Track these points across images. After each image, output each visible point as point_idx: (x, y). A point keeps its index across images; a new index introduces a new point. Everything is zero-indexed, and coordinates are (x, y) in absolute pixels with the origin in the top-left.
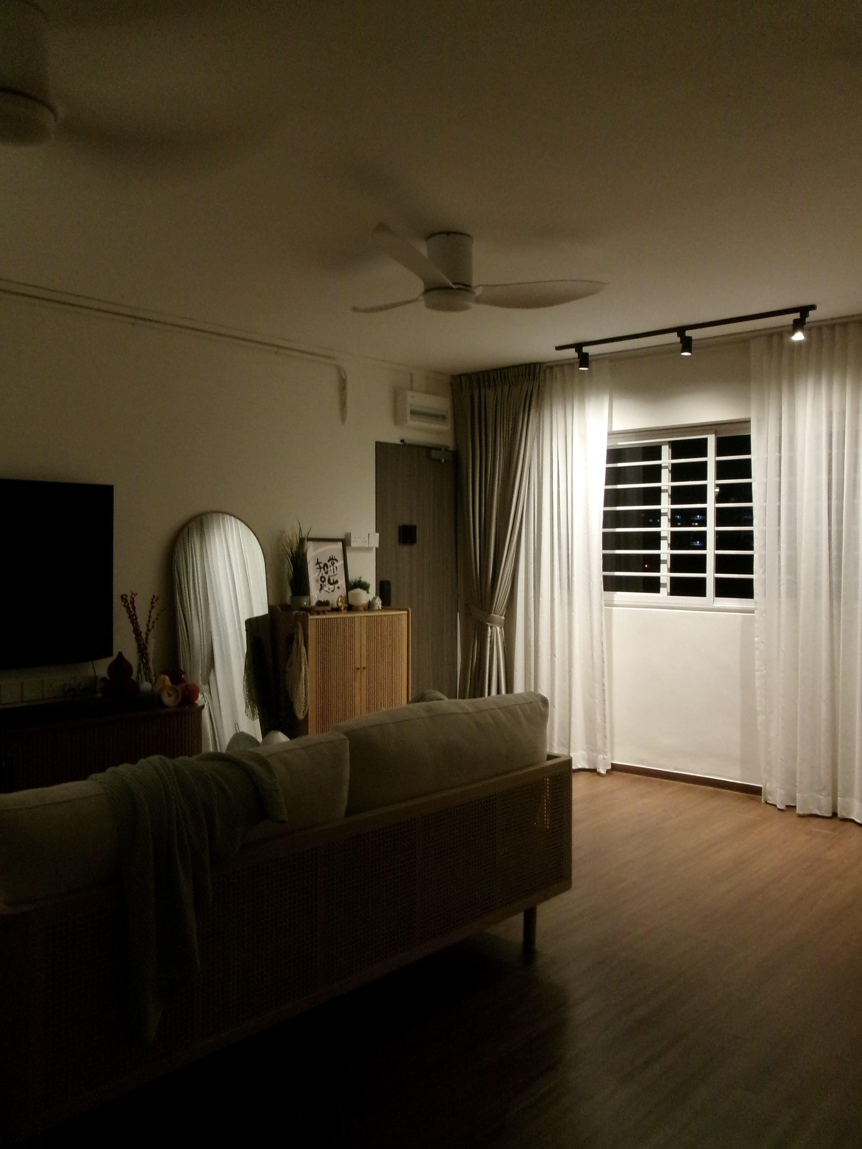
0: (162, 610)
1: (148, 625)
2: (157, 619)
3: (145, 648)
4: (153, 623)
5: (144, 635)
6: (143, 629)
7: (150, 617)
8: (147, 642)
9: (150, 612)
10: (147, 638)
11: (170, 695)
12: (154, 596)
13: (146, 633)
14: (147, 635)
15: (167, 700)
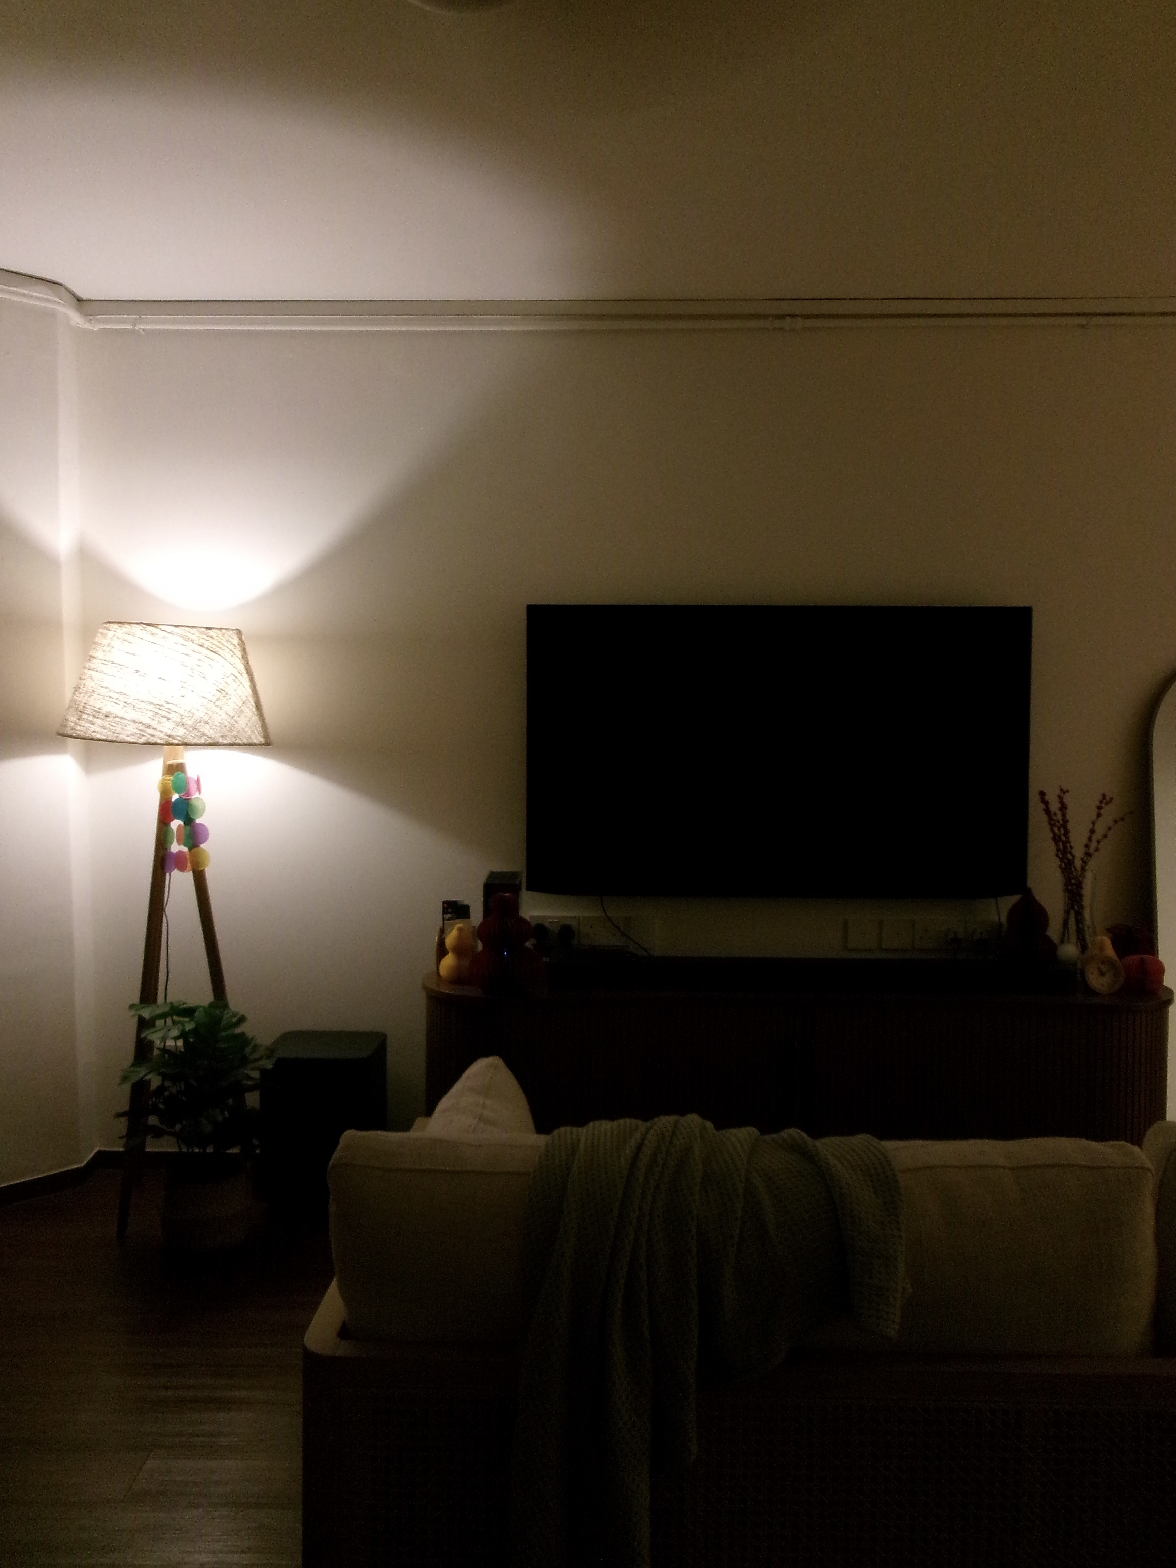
0: (1116, 822)
1: (1087, 846)
2: (1105, 836)
3: (1080, 885)
4: (1098, 842)
5: (1078, 864)
6: (1078, 852)
7: (1092, 831)
8: (1083, 875)
9: (1093, 823)
10: (1083, 869)
11: (1102, 974)
12: (1104, 796)
13: (1082, 860)
14: (1084, 862)
15: (1097, 981)
